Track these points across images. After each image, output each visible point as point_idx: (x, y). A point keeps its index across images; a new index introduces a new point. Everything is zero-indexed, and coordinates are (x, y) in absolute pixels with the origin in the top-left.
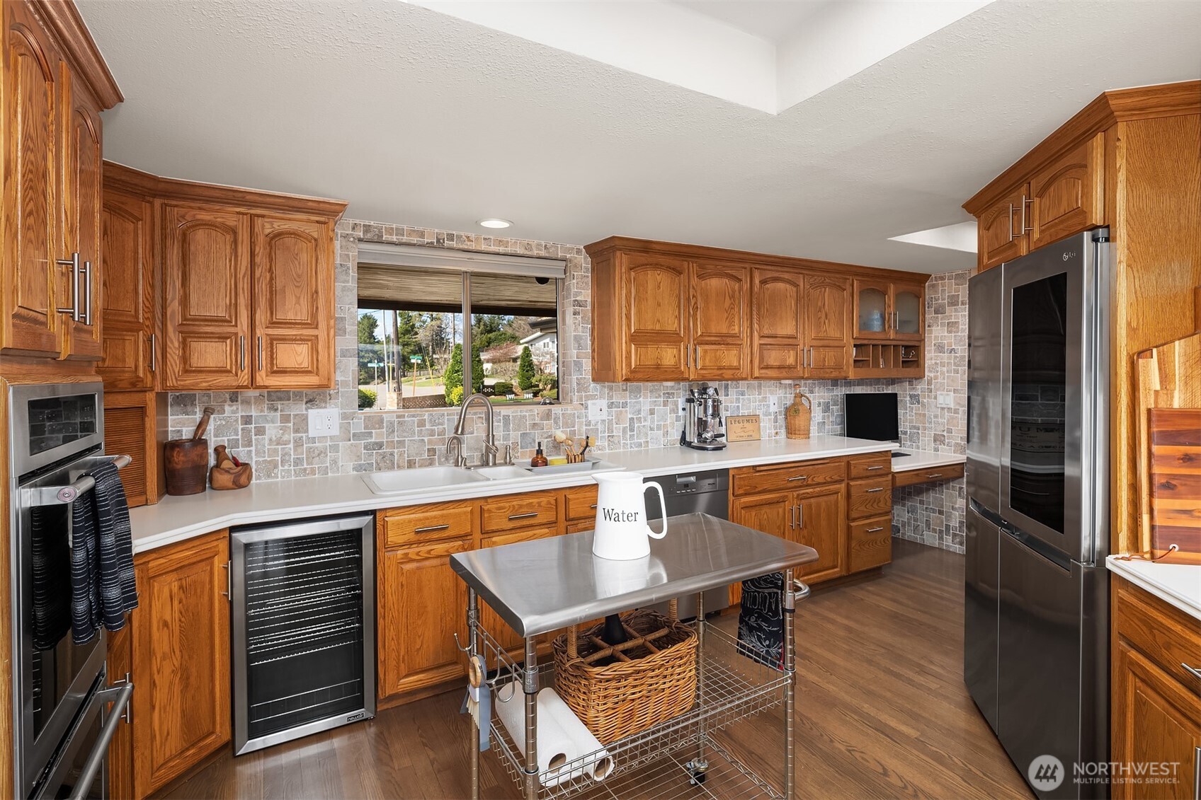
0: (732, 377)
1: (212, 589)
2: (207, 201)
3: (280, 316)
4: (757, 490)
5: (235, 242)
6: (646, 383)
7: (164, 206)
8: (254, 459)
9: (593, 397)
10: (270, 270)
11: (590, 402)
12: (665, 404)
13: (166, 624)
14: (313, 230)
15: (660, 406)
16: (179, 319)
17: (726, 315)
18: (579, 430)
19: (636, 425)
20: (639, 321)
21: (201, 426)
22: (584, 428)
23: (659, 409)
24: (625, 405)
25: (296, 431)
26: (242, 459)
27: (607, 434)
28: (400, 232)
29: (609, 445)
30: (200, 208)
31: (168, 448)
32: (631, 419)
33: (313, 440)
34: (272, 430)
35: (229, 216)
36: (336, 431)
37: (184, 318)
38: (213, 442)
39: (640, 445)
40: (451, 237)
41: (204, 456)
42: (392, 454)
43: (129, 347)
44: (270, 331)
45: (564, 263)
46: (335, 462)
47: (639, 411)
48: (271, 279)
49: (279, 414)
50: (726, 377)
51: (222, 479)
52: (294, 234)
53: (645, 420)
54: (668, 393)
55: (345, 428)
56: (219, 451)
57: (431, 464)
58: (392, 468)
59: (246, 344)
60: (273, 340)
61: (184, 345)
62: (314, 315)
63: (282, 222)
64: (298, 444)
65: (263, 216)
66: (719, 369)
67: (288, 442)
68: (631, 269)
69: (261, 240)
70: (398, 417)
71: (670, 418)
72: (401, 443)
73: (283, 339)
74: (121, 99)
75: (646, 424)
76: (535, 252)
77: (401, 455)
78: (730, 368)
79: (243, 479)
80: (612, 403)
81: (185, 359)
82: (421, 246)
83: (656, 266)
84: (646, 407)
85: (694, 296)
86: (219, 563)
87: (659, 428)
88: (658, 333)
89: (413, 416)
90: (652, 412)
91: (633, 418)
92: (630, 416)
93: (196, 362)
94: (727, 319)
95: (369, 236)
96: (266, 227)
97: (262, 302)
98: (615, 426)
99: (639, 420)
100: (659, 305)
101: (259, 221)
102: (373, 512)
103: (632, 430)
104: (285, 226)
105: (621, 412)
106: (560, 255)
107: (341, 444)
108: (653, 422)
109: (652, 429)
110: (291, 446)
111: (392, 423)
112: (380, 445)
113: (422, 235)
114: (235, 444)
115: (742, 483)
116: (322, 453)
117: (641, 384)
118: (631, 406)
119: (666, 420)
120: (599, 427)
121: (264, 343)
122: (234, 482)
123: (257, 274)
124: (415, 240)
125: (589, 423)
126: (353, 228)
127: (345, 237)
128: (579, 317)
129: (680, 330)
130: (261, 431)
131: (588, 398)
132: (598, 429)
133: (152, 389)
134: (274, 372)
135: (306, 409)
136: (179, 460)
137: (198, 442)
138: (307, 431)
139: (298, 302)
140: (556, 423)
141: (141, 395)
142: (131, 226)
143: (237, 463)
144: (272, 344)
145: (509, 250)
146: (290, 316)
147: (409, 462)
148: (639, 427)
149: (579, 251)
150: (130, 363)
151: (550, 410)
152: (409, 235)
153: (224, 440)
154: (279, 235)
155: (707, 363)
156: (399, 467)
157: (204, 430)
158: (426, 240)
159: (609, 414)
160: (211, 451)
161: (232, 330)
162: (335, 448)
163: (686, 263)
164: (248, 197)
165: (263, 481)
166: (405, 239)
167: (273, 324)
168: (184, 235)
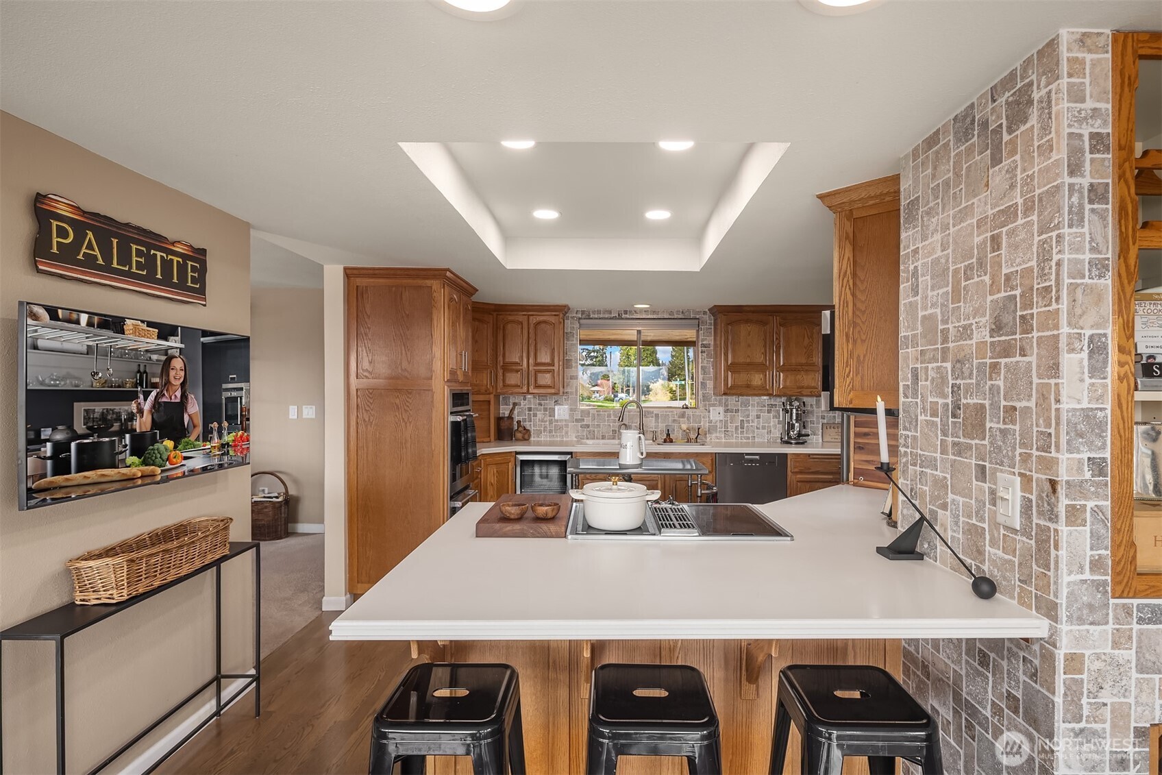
0: (810, 394)
1: (508, 476)
2: (512, 311)
3: (539, 361)
4: (811, 471)
5: (522, 328)
6: (754, 398)
7: (497, 315)
8: (533, 428)
9: (714, 405)
10: (535, 340)
11: (711, 408)
12: (769, 412)
13: (492, 484)
14: (552, 319)
15: (765, 413)
16: (502, 364)
17: (805, 350)
18: (704, 425)
19: (745, 425)
20: (733, 357)
21: (512, 411)
22: (708, 424)
23: (764, 415)
24: (737, 411)
25: (550, 416)
26: (528, 428)
27: (723, 430)
28: (599, 312)
29: (725, 436)
30: (510, 315)
31: (499, 419)
32: (742, 421)
33: (557, 421)
34: (540, 415)
35: (521, 317)
36: (567, 417)
37: (504, 363)
38: (516, 418)
39: (748, 438)
40: (626, 312)
41: (512, 424)
42: (594, 431)
43: (485, 375)
44: (535, 368)
45: (697, 321)
46: (567, 433)
47: (748, 416)
48: (536, 344)
49: (543, 407)
50: (805, 393)
51: (519, 435)
52: (545, 322)
53: (753, 422)
54: (771, 405)
55: (571, 415)
56: (519, 422)
57: (613, 439)
58: (593, 439)
59: (525, 374)
60: (537, 372)
61: (504, 375)
62: (553, 360)
63: (539, 317)
64: (551, 422)
65: (533, 315)
66: (799, 388)
67: (546, 421)
68: (728, 324)
69: (532, 326)
70: (597, 411)
71: (773, 422)
72: (598, 426)
73: (540, 371)
74: (477, 290)
75: (753, 424)
76: (676, 316)
77: (599, 431)
78: (808, 387)
79: (526, 437)
80: (728, 409)
81: (504, 381)
82: (611, 318)
83: (747, 321)
84: (753, 414)
85: (777, 339)
86: (511, 465)
87: (764, 428)
88: (749, 364)
89: (605, 411)
90: (758, 417)
91: (743, 420)
92: (741, 419)
93: (508, 382)
94: (805, 353)
95: (584, 316)
96: (534, 320)
97: (532, 354)
98: (729, 424)
99: (748, 421)
100: (749, 346)
101: (531, 318)
102: (571, 453)
103: (742, 428)
104: (542, 318)
105: (734, 415)
106: (692, 316)
107: (569, 424)
108: (759, 423)
109: (757, 428)
110: (548, 423)
111: (594, 415)
112: (588, 426)
113: (610, 312)
114: (525, 420)
115: (798, 464)
116: (561, 428)
117: (750, 398)
118: (741, 412)
119: (770, 423)
120: (718, 424)
121: (532, 373)
122: (523, 437)
123: (530, 342)
124: (607, 316)
125: (710, 422)
126: (576, 313)
127: (573, 318)
128: (705, 355)
129: (766, 362)
130: (535, 415)
131: (710, 405)
132: (717, 426)
133: (492, 393)
134: (536, 387)
135: (555, 405)
136: (504, 425)
137: (510, 418)
138: (554, 417)
139: (546, 352)
140: (688, 420)
141: (488, 396)
142: (486, 326)
143: (525, 429)
144: (536, 374)
145: (659, 316)
146: (543, 361)
147: (602, 436)
148: (747, 426)
149: (705, 313)
150: (485, 382)
151: (685, 412)
152: (604, 313)
153: (521, 418)
154: (539, 323)
155: (788, 384)
156: (597, 438)
157: (513, 413)
158: (613, 315)
159: (725, 416)
160: (515, 423)
161: (521, 368)
162: (567, 426)
163: (771, 318)
164: (527, 307)
165: (536, 439)
166: (601, 316)
167: (537, 364)
168: (504, 327)
